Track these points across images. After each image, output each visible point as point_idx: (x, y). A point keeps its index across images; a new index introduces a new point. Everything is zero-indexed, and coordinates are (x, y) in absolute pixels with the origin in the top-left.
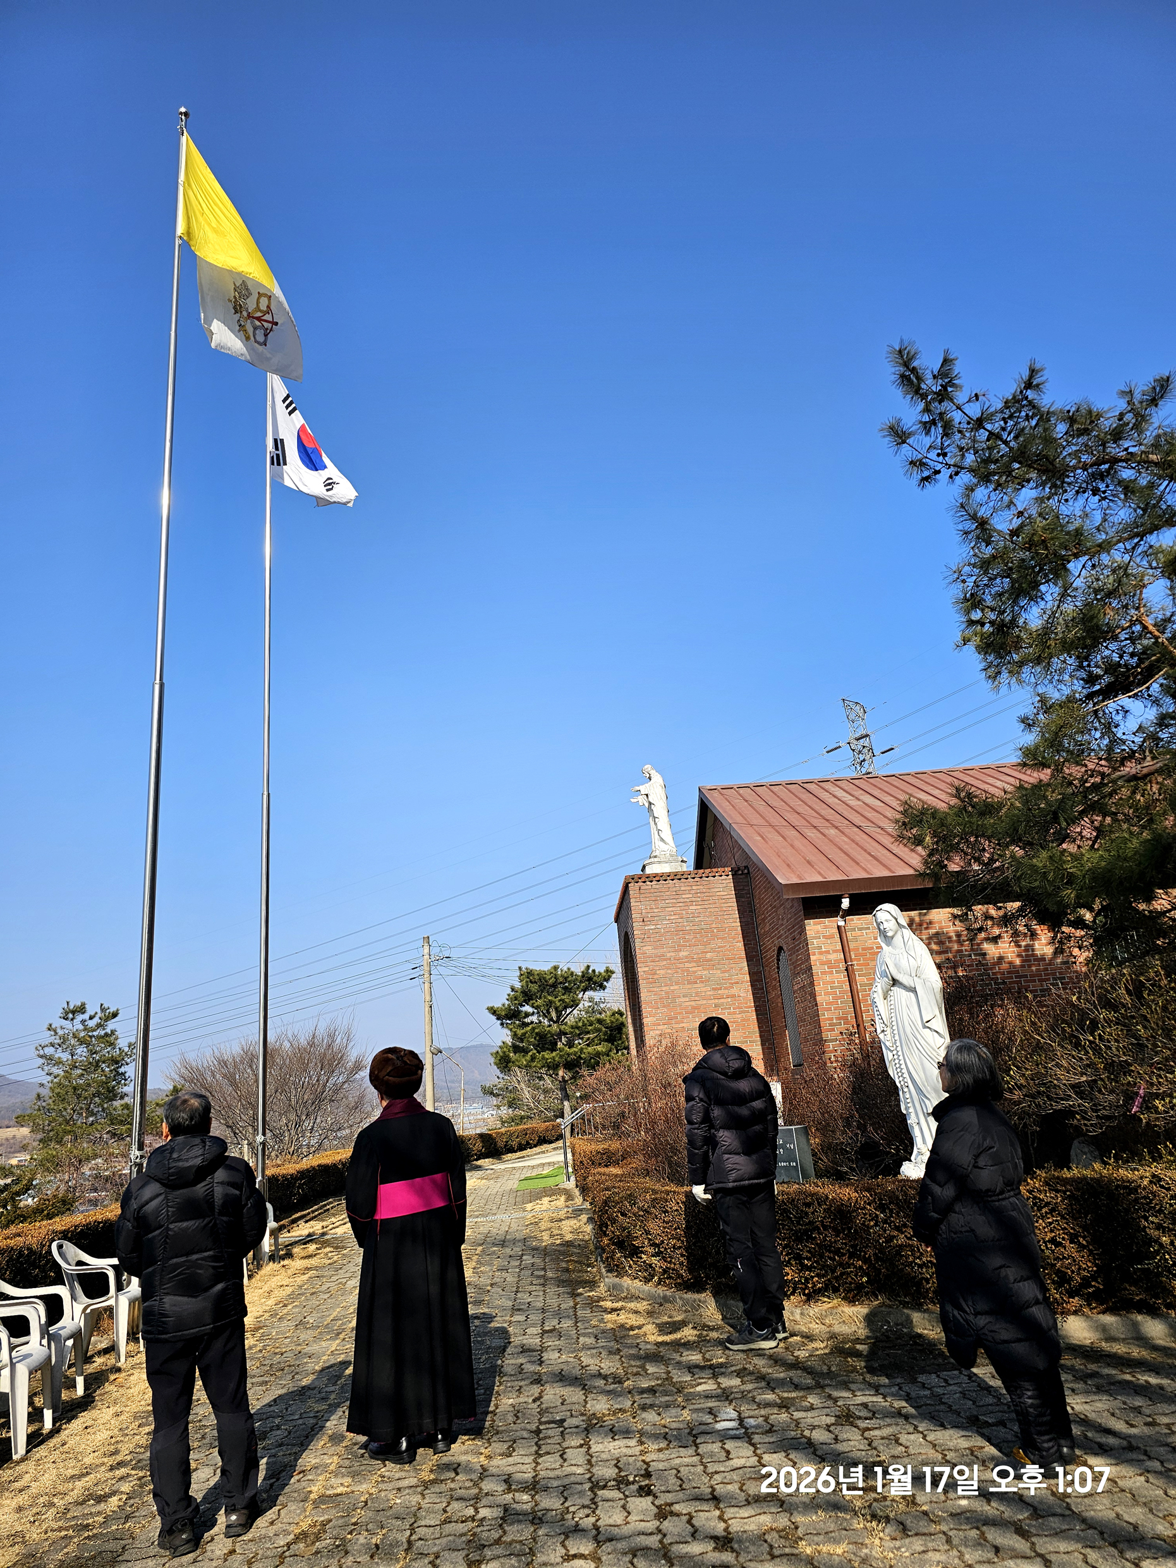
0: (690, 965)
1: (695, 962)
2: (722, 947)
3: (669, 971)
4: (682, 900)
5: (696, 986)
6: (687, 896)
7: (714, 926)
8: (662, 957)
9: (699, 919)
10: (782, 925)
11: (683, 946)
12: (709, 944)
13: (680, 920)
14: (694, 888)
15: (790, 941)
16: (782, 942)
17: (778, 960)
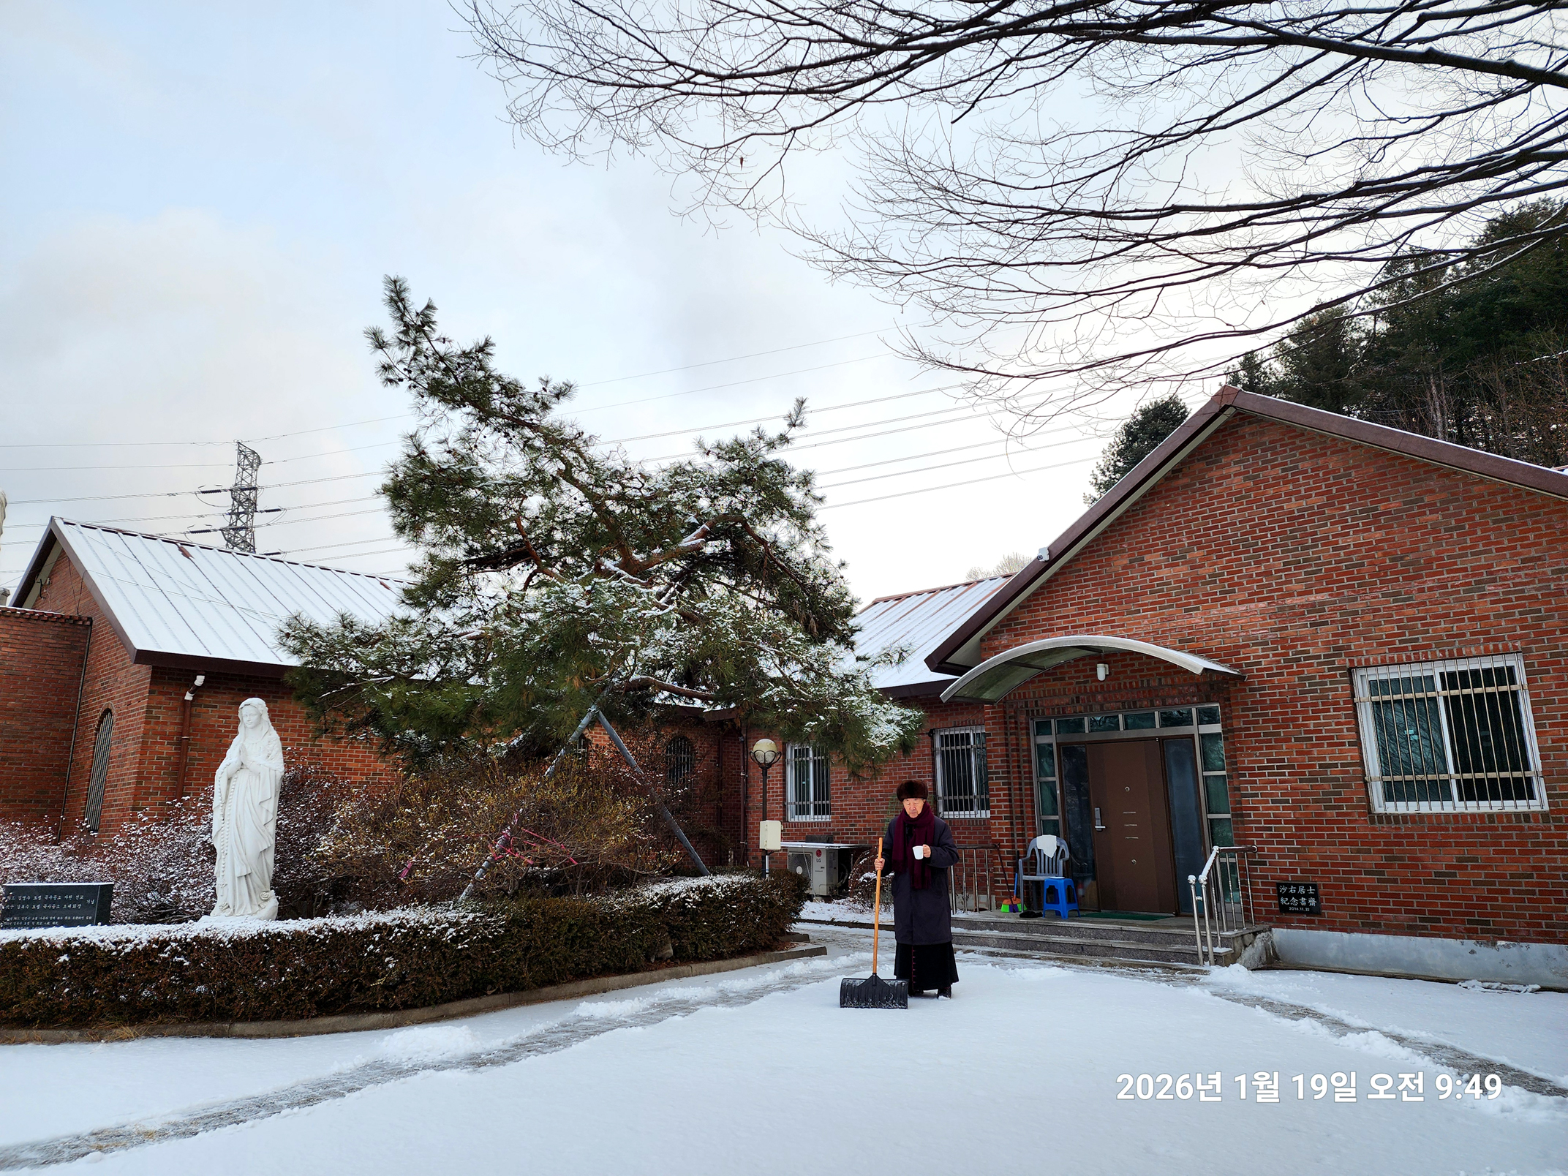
2: (31, 697)
7: (28, 673)
9: (10, 663)
10: (119, 687)
12: (16, 692)
15: (124, 706)
16: (112, 705)
17: (101, 722)
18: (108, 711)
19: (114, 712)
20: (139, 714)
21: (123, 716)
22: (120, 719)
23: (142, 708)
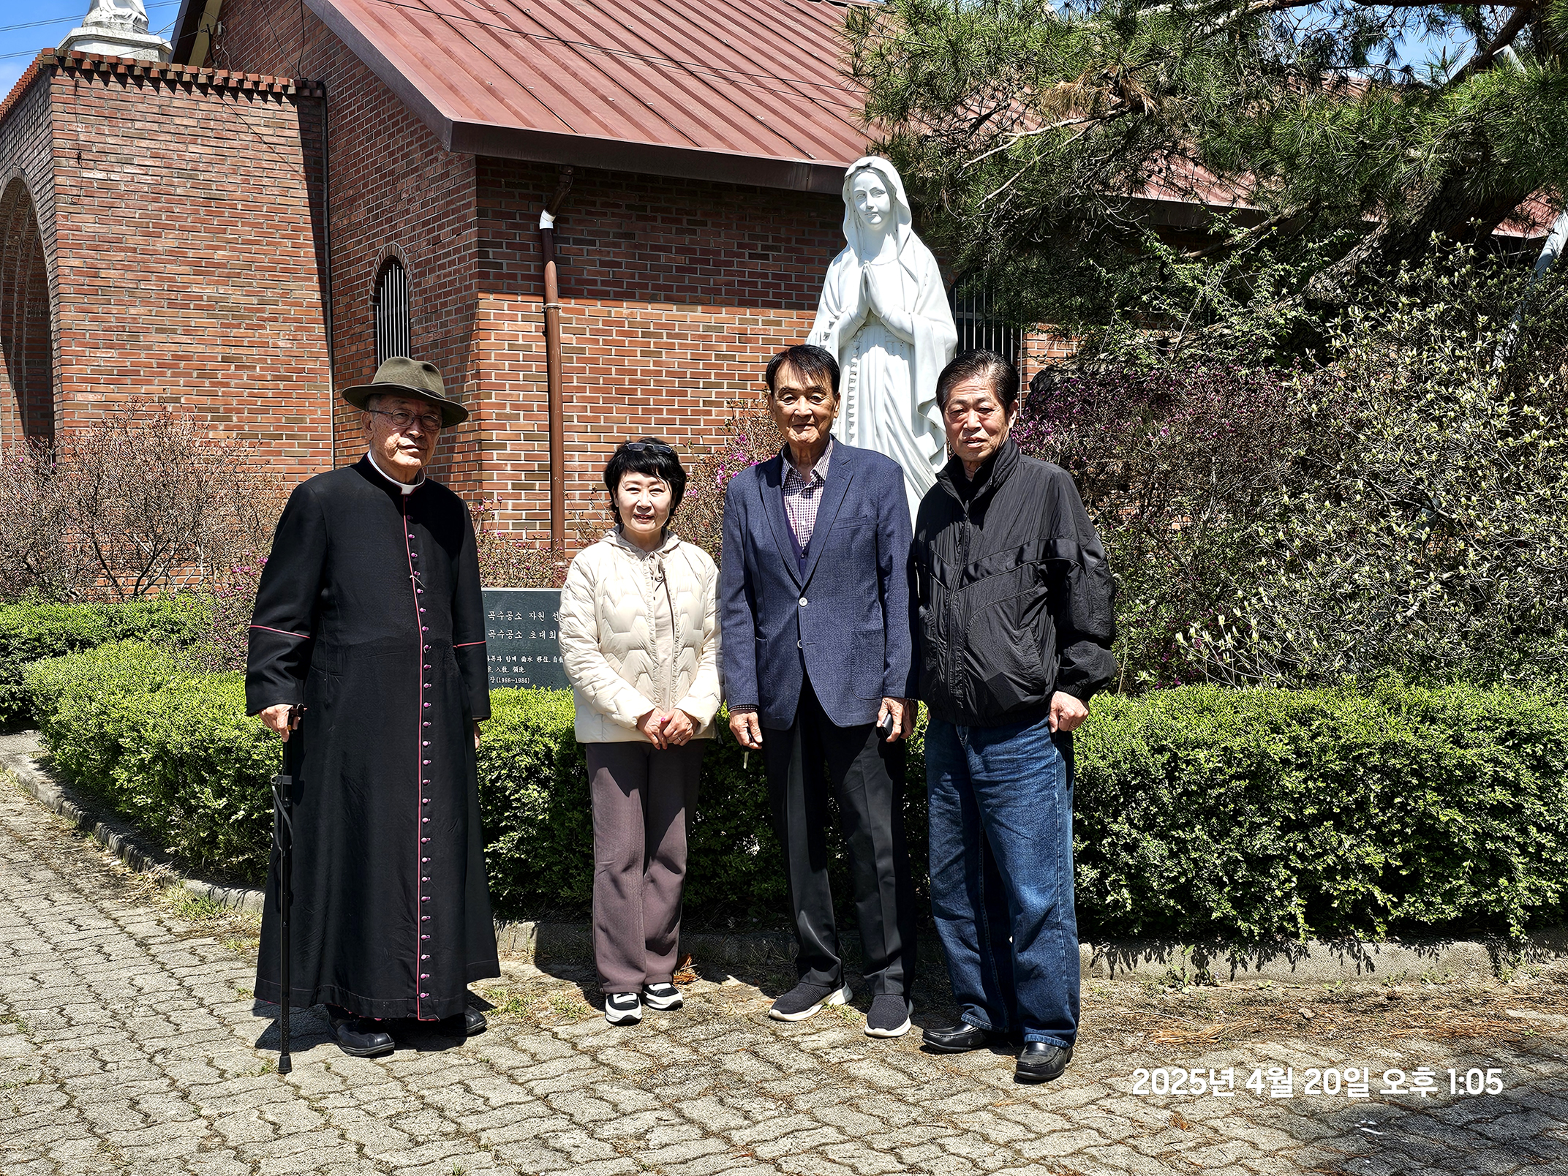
0: (179, 270)
1: (190, 263)
3: (129, 275)
8: (116, 244)
9: (207, 176)
10: (407, 212)
11: (166, 227)
13: (164, 172)
15: (424, 247)
16: (400, 249)
17: (379, 283)
18: (391, 262)
19: (405, 260)
20: (462, 259)
21: (426, 267)
22: (422, 274)
23: (467, 247)
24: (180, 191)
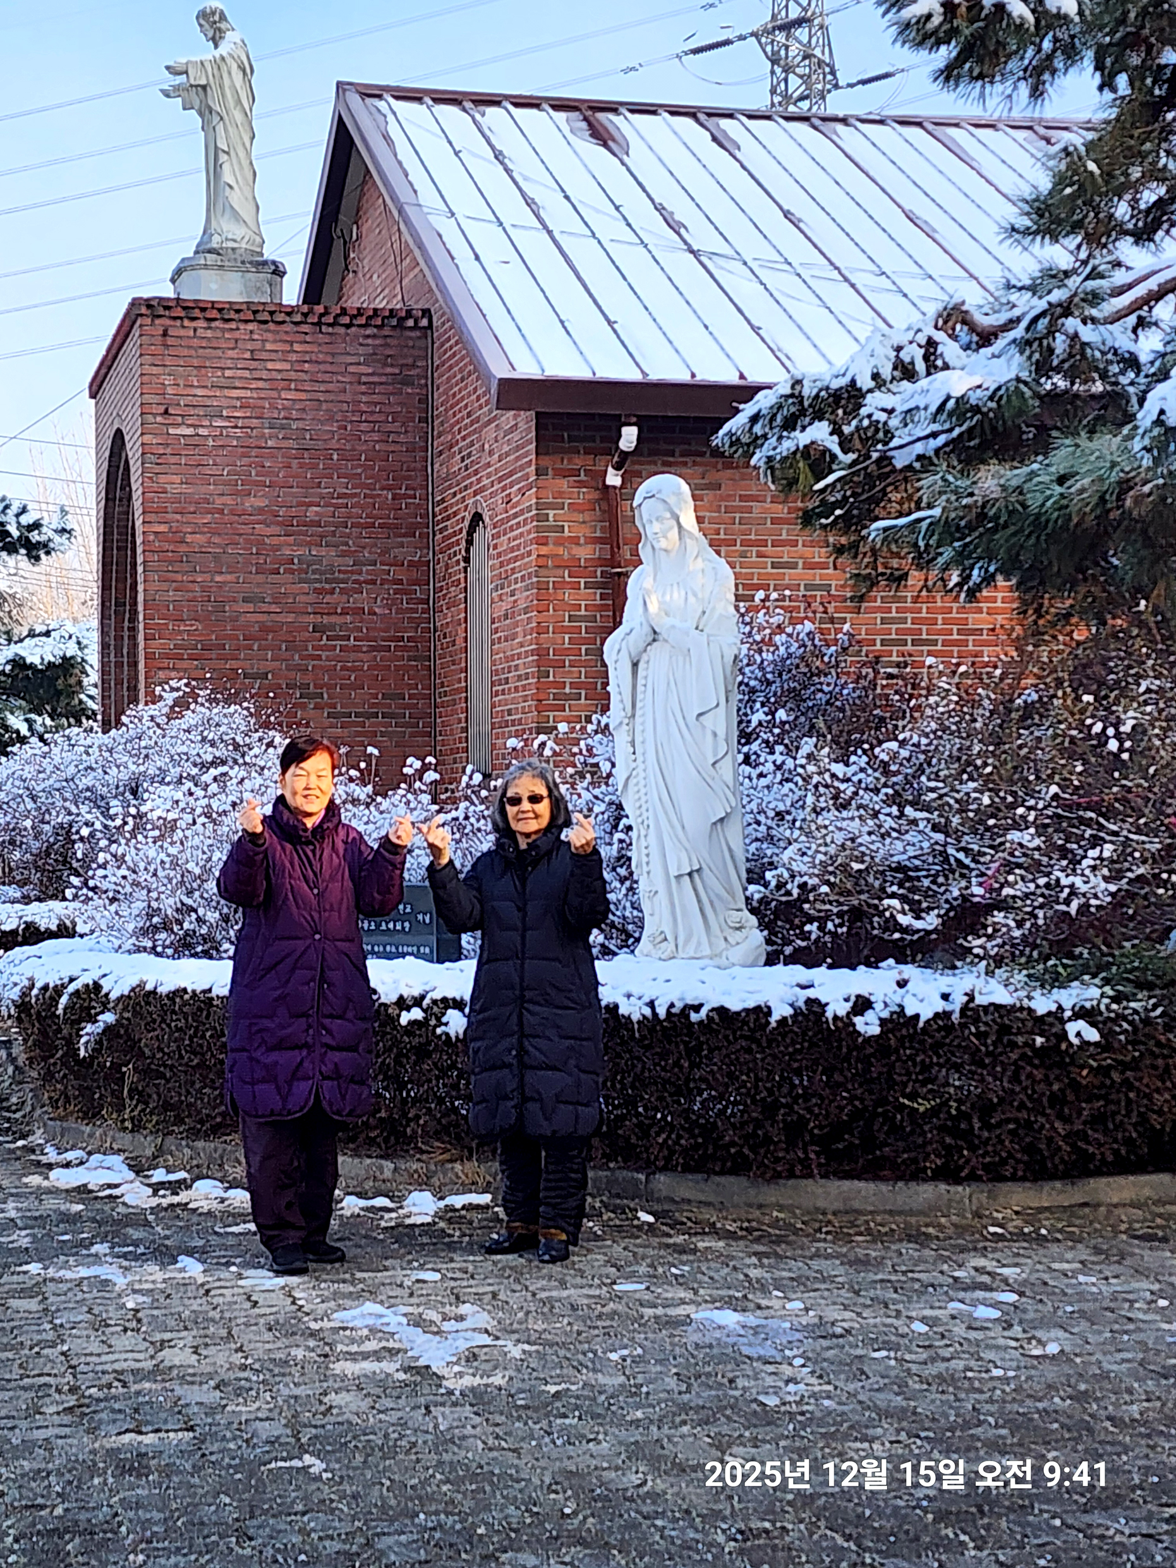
0: (269, 531)
1: (278, 524)
2: (345, 495)
3: (216, 539)
4: (265, 375)
5: (272, 578)
6: (278, 366)
7: (334, 444)
8: (203, 505)
9: (301, 424)
11: (255, 484)
12: (319, 485)
13: (255, 422)
14: (296, 347)
15: (500, 506)
17: (470, 541)
18: (477, 519)
19: (487, 519)
20: (524, 522)
22: (498, 535)
23: (529, 508)
24: (270, 443)
